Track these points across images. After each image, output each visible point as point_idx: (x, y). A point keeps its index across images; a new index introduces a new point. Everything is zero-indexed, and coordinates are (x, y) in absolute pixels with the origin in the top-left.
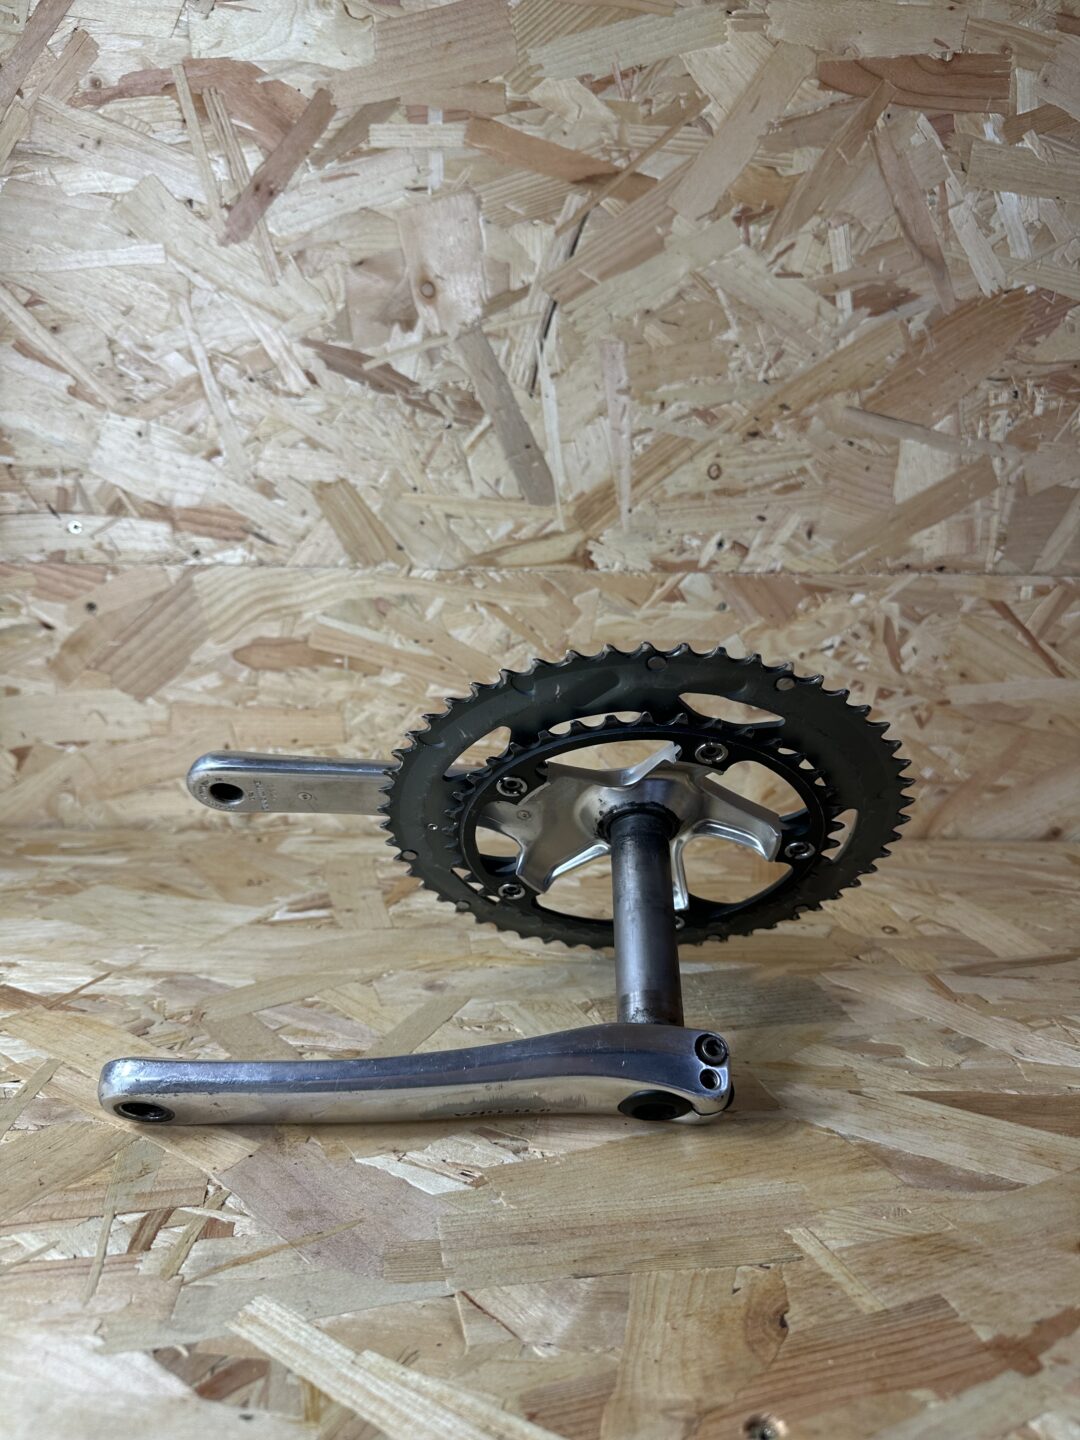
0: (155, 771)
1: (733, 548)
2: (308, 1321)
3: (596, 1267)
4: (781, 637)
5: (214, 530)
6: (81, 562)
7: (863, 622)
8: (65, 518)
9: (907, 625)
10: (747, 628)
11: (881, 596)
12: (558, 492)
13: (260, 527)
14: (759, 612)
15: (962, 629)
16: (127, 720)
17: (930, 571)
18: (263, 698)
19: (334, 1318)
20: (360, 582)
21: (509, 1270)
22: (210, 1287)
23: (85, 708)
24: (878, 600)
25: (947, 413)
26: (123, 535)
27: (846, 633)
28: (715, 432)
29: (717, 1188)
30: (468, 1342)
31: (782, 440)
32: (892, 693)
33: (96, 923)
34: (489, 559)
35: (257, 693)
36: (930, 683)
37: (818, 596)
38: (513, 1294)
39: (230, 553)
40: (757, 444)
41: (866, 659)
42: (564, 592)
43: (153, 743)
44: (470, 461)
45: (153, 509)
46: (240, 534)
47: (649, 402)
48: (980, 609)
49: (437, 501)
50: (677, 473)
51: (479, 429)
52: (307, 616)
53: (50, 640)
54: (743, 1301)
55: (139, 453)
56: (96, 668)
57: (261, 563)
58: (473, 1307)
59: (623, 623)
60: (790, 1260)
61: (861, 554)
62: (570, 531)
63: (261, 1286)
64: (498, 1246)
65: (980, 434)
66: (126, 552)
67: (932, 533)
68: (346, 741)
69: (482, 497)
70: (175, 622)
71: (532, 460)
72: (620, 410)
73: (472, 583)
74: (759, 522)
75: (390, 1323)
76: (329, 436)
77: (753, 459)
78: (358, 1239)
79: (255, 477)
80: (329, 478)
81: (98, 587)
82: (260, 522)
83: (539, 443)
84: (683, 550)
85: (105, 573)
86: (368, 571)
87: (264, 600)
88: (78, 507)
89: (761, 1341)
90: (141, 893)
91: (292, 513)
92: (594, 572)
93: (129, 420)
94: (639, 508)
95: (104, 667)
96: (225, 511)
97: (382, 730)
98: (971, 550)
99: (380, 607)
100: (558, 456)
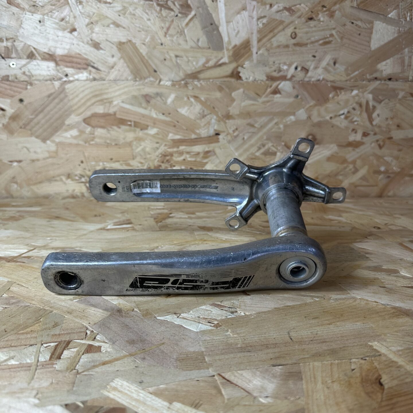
0: (51, 173)
1: (302, 70)
2: (143, 389)
3: (282, 361)
4: (322, 109)
5: (74, 65)
6: (16, 80)
7: (357, 103)
8: (8, 60)
9: (376, 104)
10: (308, 106)
11: (365, 92)
12: (225, 45)
13: (94, 63)
14: (313, 98)
15: (398, 105)
16: (39, 150)
17: (385, 80)
18: (97, 140)
19: (156, 387)
20: (138, 87)
21: (240, 363)
22: (92, 375)
23: (20, 146)
24: (363, 93)
25: (394, 10)
26: (35, 68)
27: (350, 108)
28: (294, 18)
29: (331, 327)
30: (226, 397)
31: (323, 22)
32: (368, 134)
33: (29, 231)
34: (194, 76)
35: (94, 138)
36: (384, 129)
37: (338, 91)
38: (244, 374)
39: (81, 75)
40: (312, 23)
41: (358, 119)
42: (227, 90)
43: (50, 161)
44: (186, 31)
45: (47, 56)
46: (85, 66)
47: (265, 4)
48: (406, 97)
49: (172, 50)
50: (277, 36)
51: (190, 17)
52: (115, 103)
53: (4, 115)
54: (358, 374)
55: (40, 30)
56: (24, 128)
57: (95, 79)
58: (225, 381)
59: (253, 105)
60: (375, 356)
61: (356, 73)
62: (230, 62)
63: (118, 374)
64: (232, 353)
65: (408, 19)
66: (36, 76)
67: (387, 63)
68: (133, 159)
69: (192, 47)
70: (58, 107)
71: (214, 30)
72: (252, 8)
73: (187, 87)
74: (313, 58)
75: (185, 389)
76: (124, 21)
77: (310, 30)
78: (163, 352)
79: (92, 40)
80: (124, 40)
81: (24, 92)
82: (94, 61)
83: (216, 23)
84: (280, 71)
85: (27, 85)
86: (141, 82)
87: (96, 96)
88: (14, 55)
89: (373, 392)
90: (48, 220)
91: (108, 56)
92: (241, 81)
93: (34, 15)
94: (260, 52)
95: (28, 127)
96: (79, 56)
97: (149, 154)
98: (403, 71)
99: (147, 98)
100: (225, 28)
